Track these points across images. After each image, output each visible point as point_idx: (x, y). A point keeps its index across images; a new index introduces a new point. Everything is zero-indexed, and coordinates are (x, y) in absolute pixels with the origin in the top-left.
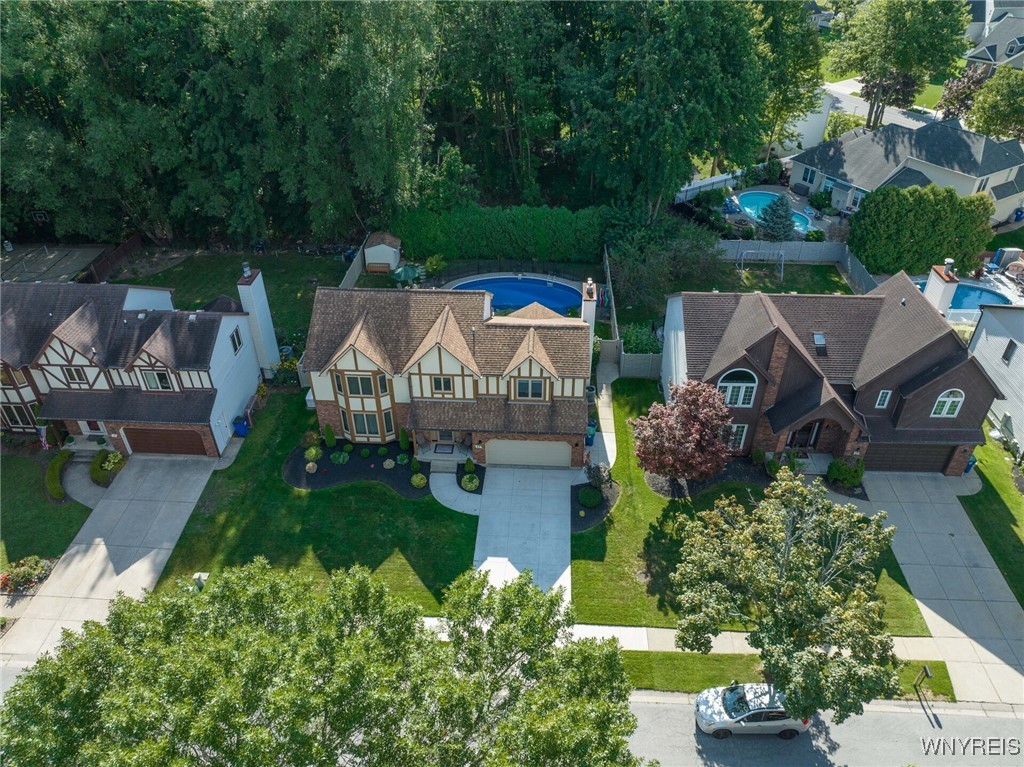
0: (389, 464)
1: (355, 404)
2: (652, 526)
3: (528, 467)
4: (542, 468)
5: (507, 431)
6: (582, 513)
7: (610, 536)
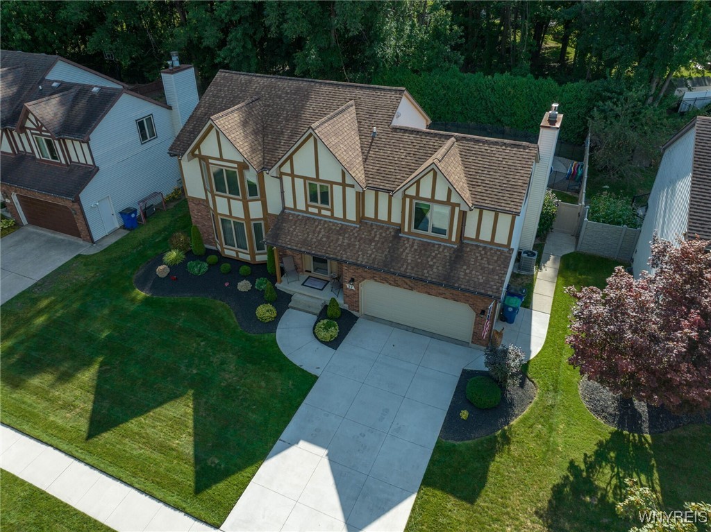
0: (244, 286)
1: (222, 205)
2: (572, 466)
3: (413, 330)
4: (433, 336)
5: (388, 272)
6: (464, 414)
7: (499, 463)
